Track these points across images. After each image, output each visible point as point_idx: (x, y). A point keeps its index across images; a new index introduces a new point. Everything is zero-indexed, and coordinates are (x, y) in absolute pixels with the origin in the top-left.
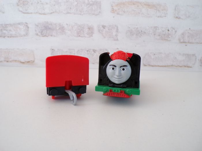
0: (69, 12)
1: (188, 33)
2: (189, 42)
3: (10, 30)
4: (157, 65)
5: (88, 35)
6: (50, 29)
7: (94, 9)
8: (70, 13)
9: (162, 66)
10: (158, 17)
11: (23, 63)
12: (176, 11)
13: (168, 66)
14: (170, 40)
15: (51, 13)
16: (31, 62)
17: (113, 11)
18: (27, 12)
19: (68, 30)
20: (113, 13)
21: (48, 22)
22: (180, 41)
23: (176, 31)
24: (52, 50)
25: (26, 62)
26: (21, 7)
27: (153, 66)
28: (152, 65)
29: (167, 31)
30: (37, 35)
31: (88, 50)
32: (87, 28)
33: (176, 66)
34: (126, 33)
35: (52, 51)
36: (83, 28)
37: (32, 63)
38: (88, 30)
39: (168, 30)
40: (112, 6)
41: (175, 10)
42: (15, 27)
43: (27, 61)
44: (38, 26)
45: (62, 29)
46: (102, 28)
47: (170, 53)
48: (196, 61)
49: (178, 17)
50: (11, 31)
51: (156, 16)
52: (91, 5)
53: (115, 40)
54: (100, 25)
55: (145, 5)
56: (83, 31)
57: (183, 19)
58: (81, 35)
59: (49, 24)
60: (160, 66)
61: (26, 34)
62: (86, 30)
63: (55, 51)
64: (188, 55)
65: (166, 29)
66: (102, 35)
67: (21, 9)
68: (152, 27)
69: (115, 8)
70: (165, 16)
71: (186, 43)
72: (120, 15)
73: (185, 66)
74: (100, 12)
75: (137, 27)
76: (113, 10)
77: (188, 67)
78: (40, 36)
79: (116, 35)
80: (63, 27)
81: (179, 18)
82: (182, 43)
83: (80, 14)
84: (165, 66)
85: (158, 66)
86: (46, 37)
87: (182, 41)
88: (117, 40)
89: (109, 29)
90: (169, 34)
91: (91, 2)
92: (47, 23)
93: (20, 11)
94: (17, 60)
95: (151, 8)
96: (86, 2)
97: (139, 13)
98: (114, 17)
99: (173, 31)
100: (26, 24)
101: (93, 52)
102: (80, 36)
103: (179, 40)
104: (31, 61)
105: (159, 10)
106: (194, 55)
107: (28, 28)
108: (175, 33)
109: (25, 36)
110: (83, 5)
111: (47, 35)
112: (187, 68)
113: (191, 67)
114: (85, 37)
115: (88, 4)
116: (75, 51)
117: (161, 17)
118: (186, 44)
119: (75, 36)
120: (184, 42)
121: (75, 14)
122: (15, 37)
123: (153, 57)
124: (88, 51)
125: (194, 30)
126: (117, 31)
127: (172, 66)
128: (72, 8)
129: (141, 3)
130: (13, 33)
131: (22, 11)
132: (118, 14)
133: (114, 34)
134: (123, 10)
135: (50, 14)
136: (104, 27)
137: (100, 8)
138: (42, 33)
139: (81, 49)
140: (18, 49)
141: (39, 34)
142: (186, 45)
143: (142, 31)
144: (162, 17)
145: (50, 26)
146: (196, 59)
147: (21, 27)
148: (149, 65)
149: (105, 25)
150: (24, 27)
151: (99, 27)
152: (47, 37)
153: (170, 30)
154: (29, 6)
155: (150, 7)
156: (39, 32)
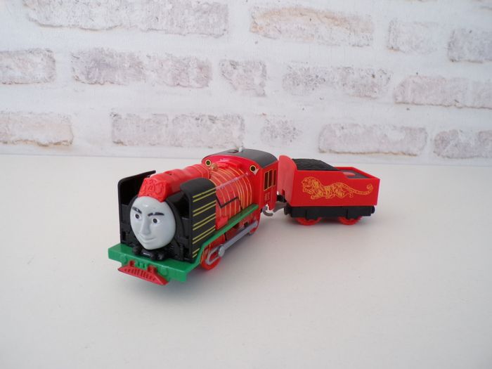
0: (154, 27)
1: (414, 82)
2: (413, 103)
3: (7, 67)
4: (346, 151)
5: (197, 82)
6: (108, 65)
7: (211, 22)
8: (155, 30)
9: (357, 153)
10: (353, 45)
11: (45, 146)
12: (392, 34)
13: (368, 153)
14: (375, 98)
15: (111, 28)
16: (65, 143)
17: (255, 28)
18: (48, 23)
19: (152, 71)
20: (254, 32)
21: (102, 48)
22: (397, 99)
23: (389, 79)
24: (115, 115)
25: (51, 143)
26: (34, 9)
27: (338, 153)
28: (337, 151)
29: (370, 78)
30: (77, 79)
31: (197, 116)
32: (196, 66)
33: (386, 153)
34: (283, 80)
35: (115, 118)
36: (188, 66)
37: (68, 146)
38: (199, 70)
39: (373, 76)
40: (253, 17)
41: (390, 31)
42: (19, 59)
43: (54, 141)
44: (78, 58)
45: (137, 67)
46: (230, 68)
47: (375, 125)
48: (426, 141)
49: (395, 47)
50: (11, 69)
51: (350, 44)
52: (205, 13)
53: (258, 95)
54: (225, 60)
55: (326, 17)
56: (187, 74)
57: (404, 52)
58: (181, 83)
59: (107, 55)
60: (353, 153)
61: (50, 77)
62: (194, 72)
63: (121, 118)
64: (411, 129)
65: (368, 74)
66: (232, 84)
67: (33, 15)
68: (339, 68)
69: (260, 22)
70: (368, 45)
71: (408, 103)
72: (270, 38)
73: (404, 154)
74: (225, 30)
75: (306, 67)
76: (255, 25)
77: (410, 155)
78: (83, 82)
79: (262, 85)
80: (140, 63)
81: (397, 50)
82: (400, 103)
83: (180, 34)
84: (364, 153)
85: (350, 153)
86: (99, 85)
87: (400, 99)
88: (264, 95)
89: (245, 71)
90: (374, 85)
91: (205, 6)
92: (101, 51)
93: (31, 20)
94: (30, 139)
95: (338, 25)
96: (194, 4)
97: (312, 35)
98: (256, 43)
99: (384, 76)
100: (47, 53)
101: (209, 123)
102: (178, 84)
103: (395, 97)
104: (64, 141)
105: (354, 31)
106: (422, 130)
107: (54, 61)
108: (387, 83)
109: (46, 81)
110: (186, 11)
111: (102, 81)
112: (407, 157)
113: (415, 155)
114: (191, 86)
115: (198, 11)
116: (168, 120)
117: (358, 46)
118: (408, 106)
119: (167, 85)
120: (404, 103)
121: (167, 32)
122: (22, 84)
123: (338, 133)
124: (197, 119)
125: (426, 77)
126: (264, 75)
127: (378, 152)
128: (160, 18)
129: (316, 13)
130: (17, 73)
131: (36, 21)
132: (266, 36)
133: (257, 81)
134: (278, 27)
135: (107, 29)
136: (234, 65)
137: (226, 21)
138: (90, 77)
139: (183, 115)
140: (31, 113)
141: (82, 78)
142: (408, 109)
143: (317, 77)
144: (361, 46)
145: (108, 60)
146: (426, 138)
147: (37, 59)
148: (331, 151)
149: (236, 60)
150: (42, 60)
151: (223, 65)
152: (102, 84)
153: (376, 76)
154: (54, 8)
155: (336, 23)
156: (83, 73)
